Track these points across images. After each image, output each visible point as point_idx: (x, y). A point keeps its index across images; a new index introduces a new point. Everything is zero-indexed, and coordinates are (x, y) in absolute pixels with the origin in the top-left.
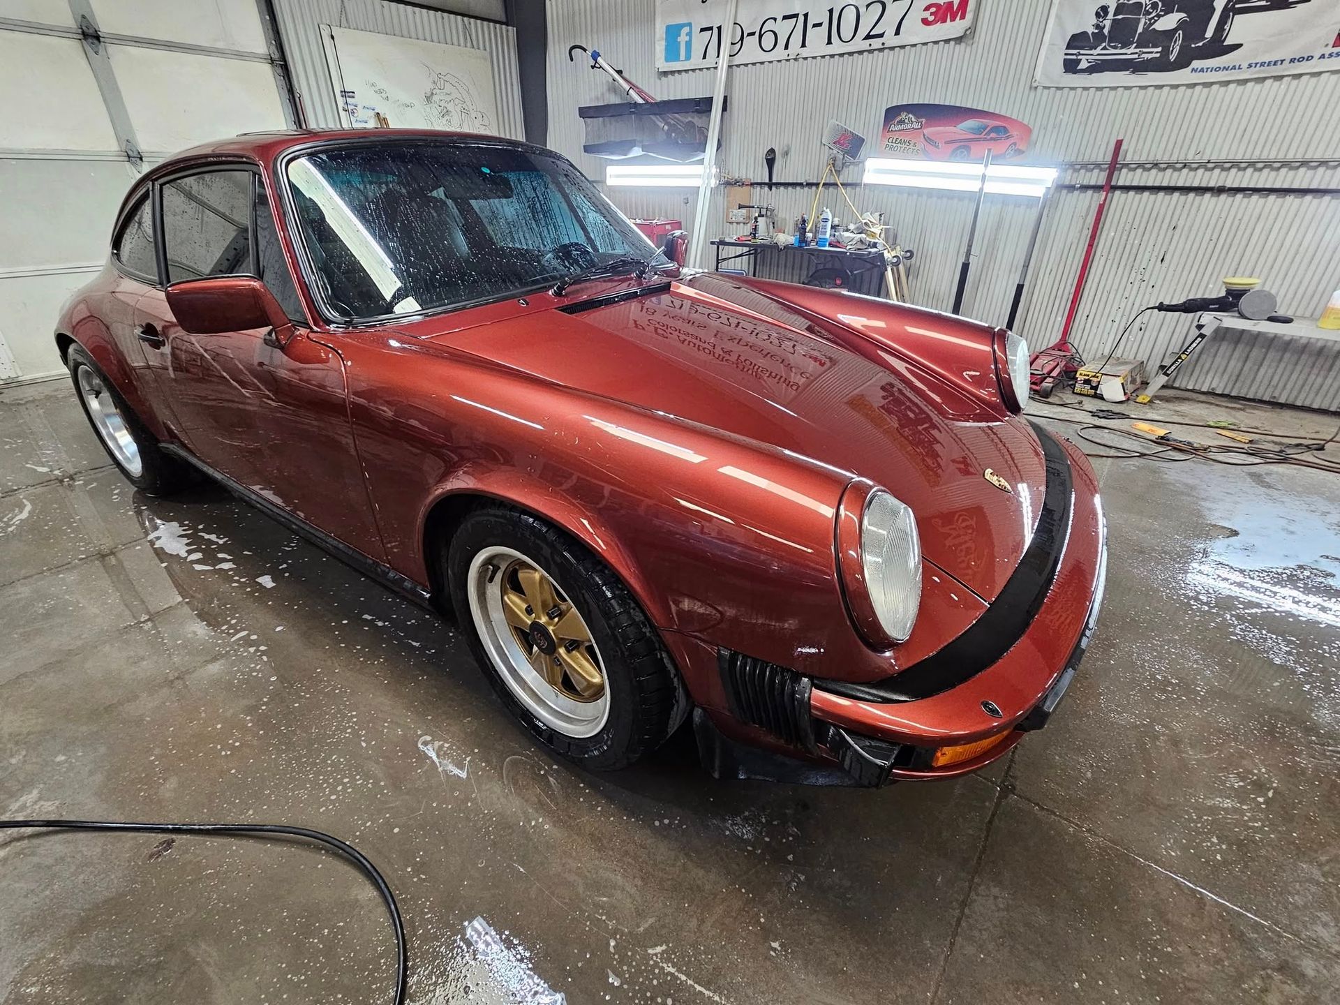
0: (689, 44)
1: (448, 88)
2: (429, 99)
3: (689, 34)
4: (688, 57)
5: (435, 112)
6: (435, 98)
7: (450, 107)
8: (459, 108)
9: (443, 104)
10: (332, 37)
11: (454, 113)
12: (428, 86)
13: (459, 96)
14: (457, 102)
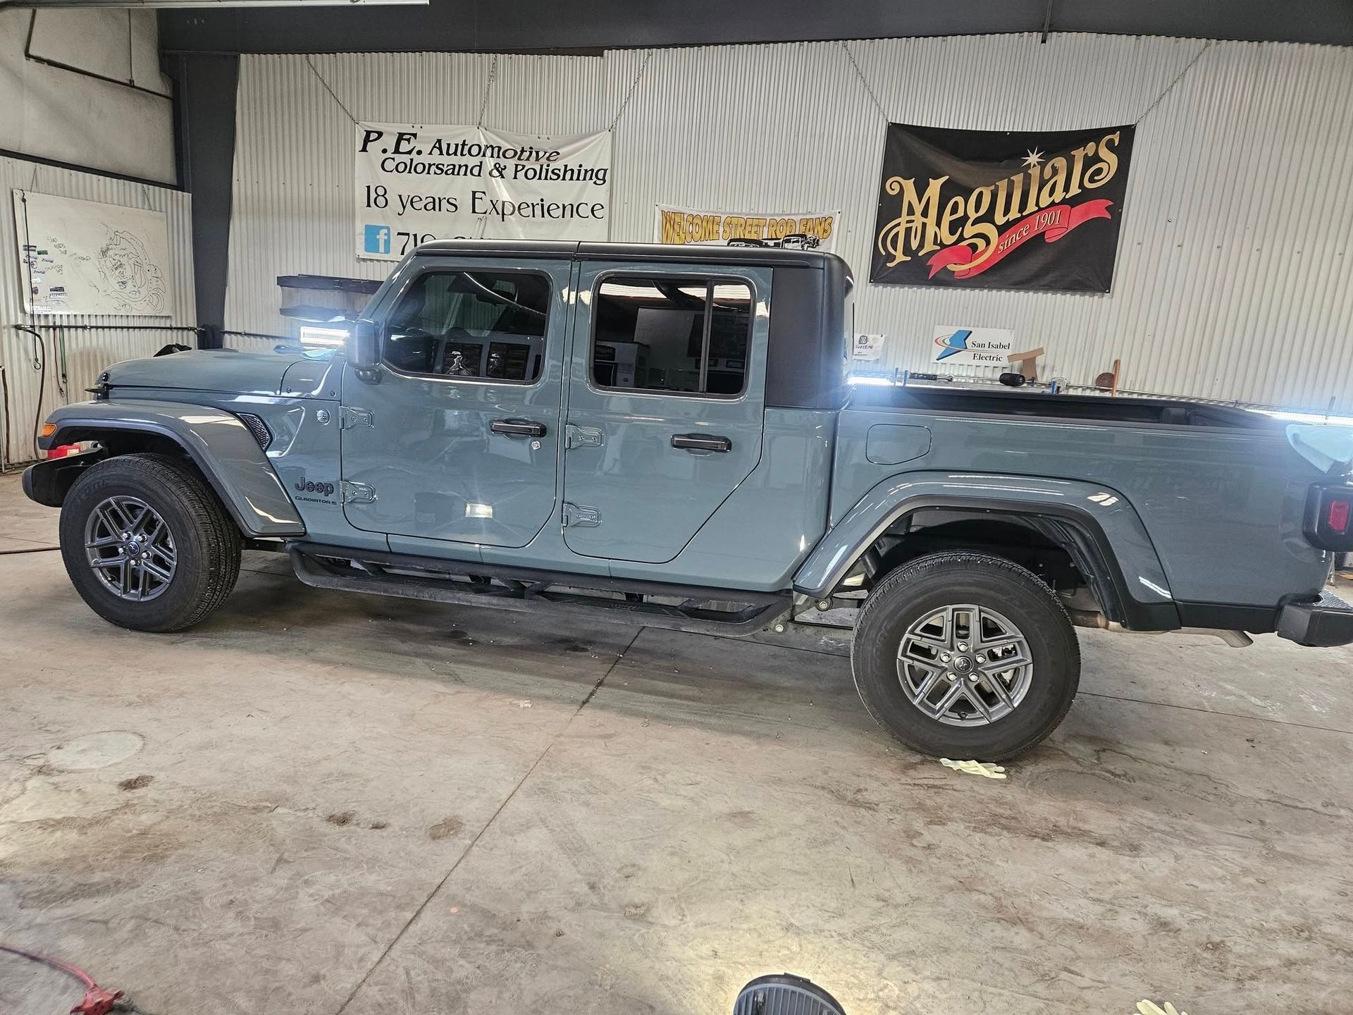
0: (387, 242)
1: (124, 244)
2: (104, 253)
3: (388, 234)
4: (387, 251)
5: (109, 265)
6: (110, 253)
7: (124, 260)
8: (131, 262)
9: (117, 258)
10: (24, 200)
11: (127, 266)
12: (104, 243)
13: (134, 251)
14: (130, 256)
